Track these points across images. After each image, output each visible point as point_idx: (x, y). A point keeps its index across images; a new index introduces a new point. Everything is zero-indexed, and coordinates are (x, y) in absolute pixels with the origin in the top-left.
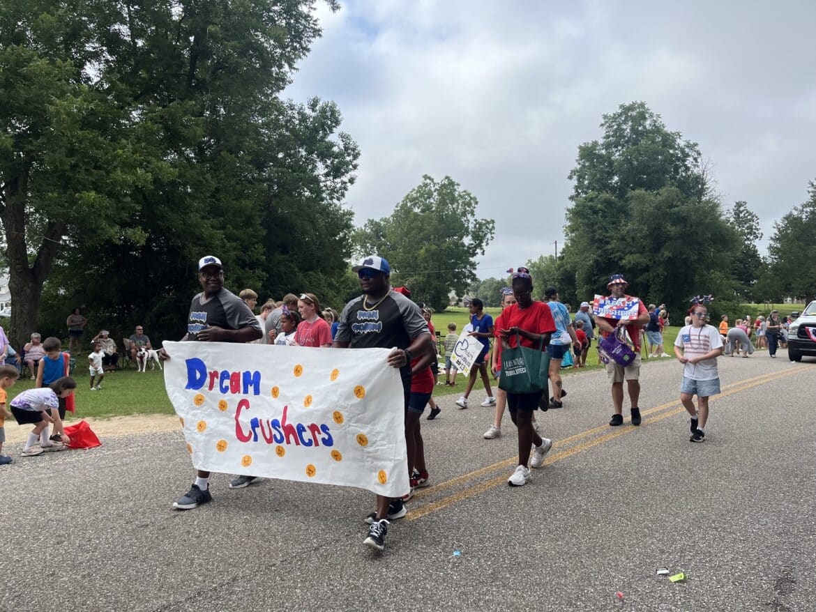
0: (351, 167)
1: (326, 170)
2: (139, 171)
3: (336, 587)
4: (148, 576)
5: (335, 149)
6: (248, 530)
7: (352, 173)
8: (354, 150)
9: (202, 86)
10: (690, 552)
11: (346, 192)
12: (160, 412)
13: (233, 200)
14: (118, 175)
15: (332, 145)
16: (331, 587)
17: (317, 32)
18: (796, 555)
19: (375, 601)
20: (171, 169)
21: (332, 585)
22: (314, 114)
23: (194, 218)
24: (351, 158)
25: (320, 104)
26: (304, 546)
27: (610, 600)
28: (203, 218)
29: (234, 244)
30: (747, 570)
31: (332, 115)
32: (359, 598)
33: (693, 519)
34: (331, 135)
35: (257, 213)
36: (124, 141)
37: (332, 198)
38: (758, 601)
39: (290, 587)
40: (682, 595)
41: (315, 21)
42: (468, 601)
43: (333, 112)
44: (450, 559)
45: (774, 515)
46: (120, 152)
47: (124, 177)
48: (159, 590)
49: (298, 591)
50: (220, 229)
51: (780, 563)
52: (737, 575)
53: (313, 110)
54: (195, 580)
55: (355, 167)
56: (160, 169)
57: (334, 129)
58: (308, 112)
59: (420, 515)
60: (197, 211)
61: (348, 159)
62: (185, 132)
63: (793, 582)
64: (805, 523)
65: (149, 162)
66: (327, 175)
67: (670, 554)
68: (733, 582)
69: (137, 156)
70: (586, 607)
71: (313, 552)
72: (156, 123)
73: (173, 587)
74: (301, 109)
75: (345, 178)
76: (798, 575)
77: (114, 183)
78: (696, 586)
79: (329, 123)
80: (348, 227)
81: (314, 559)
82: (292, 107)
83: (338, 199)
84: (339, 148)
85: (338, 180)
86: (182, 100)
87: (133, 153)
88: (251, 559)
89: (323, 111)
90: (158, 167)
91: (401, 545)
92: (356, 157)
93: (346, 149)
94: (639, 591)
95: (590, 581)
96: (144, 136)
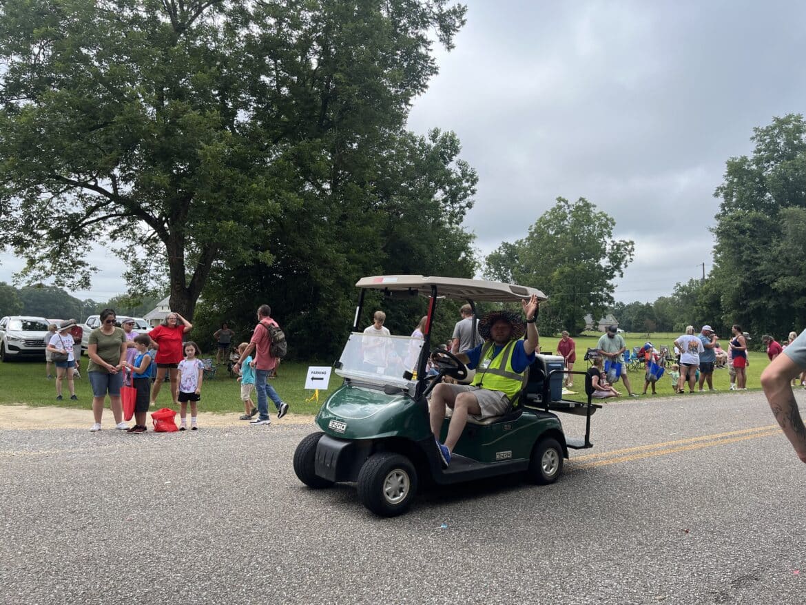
0: (469, 192)
1: (445, 196)
2: (270, 202)
4: (194, 517)
5: (454, 176)
7: (470, 198)
8: (472, 176)
9: (331, 124)
10: (669, 547)
11: (464, 217)
13: (357, 226)
14: (252, 206)
15: (449, 173)
16: (325, 537)
17: (434, 71)
18: (780, 560)
22: (433, 145)
23: (320, 243)
24: (469, 184)
25: (441, 135)
28: (327, 243)
29: (356, 266)
30: (716, 566)
31: (451, 143)
33: (694, 523)
34: (451, 163)
35: (379, 238)
36: (260, 177)
37: (450, 223)
38: (706, 589)
40: (632, 576)
41: (433, 60)
43: (453, 141)
46: (254, 186)
47: (257, 207)
48: (197, 526)
50: (344, 252)
51: (756, 564)
52: (702, 568)
53: (434, 141)
55: (473, 192)
56: (289, 200)
57: (454, 157)
58: (428, 141)
60: (323, 237)
61: (466, 185)
62: (313, 166)
63: (756, 579)
65: (280, 194)
66: (445, 201)
67: (647, 545)
68: (693, 574)
69: (269, 189)
70: (532, 573)
72: (289, 159)
74: (422, 140)
75: (463, 204)
76: (766, 574)
77: (249, 213)
79: (449, 151)
80: (465, 249)
82: (414, 141)
83: (457, 223)
84: (457, 175)
85: (456, 205)
86: (311, 139)
87: (267, 186)
88: (274, 514)
89: (444, 140)
90: (286, 198)
92: (474, 182)
93: (464, 174)
94: (592, 569)
95: (550, 557)
96: (278, 172)
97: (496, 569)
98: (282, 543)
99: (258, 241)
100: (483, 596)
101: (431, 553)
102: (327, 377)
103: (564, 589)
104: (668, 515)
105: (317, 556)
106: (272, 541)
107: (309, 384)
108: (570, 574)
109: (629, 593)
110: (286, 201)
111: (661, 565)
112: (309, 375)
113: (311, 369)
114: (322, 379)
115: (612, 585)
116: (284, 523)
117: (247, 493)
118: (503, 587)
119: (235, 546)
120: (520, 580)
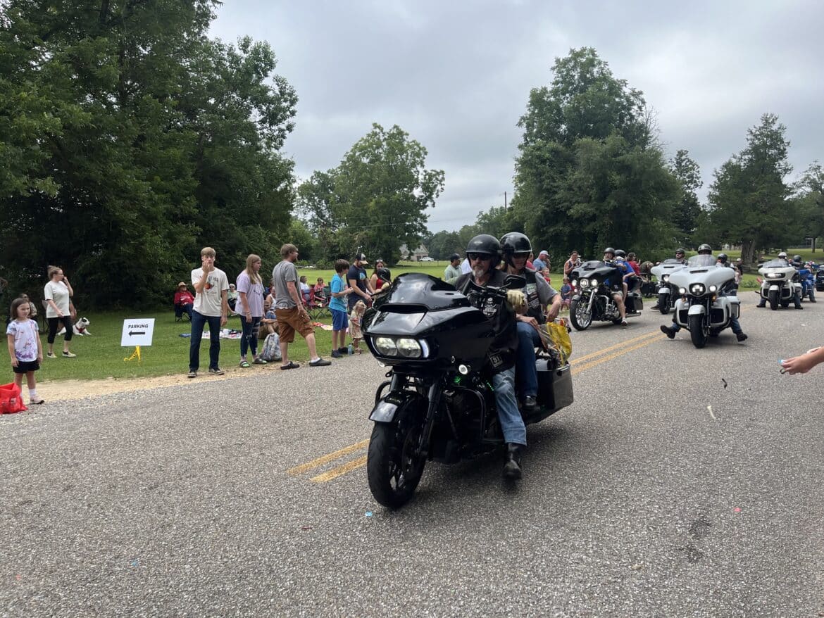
0: (288, 113)
1: (262, 117)
2: (46, 116)
3: (232, 558)
4: (21, 558)
5: (270, 94)
6: (145, 503)
7: (290, 120)
8: (290, 95)
9: (117, 21)
10: (608, 497)
11: (284, 140)
12: (75, 378)
13: (160, 149)
14: (23, 120)
15: (266, 89)
16: (225, 560)
18: (714, 497)
19: (272, 571)
20: (84, 113)
21: (227, 557)
22: (245, 56)
23: (115, 168)
24: (288, 103)
25: (252, 45)
26: (203, 517)
27: (522, 552)
28: (125, 168)
29: (163, 196)
30: (663, 513)
31: (265, 56)
32: (254, 570)
33: (614, 464)
34: (266, 78)
35: (188, 163)
36: (29, 83)
37: (269, 147)
38: (672, 546)
39: (178, 563)
40: (595, 543)
42: (373, 564)
43: (267, 54)
44: (361, 520)
45: (695, 456)
46: (24, 95)
47: (29, 122)
48: (30, 574)
49: (187, 566)
50: (146, 180)
51: (697, 506)
52: (652, 519)
53: (245, 52)
54: (71, 561)
55: (293, 113)
56: (71, 113)
57: (269, 72)
58: (239, 52)
59: (336, 476)
60: (119, 160)
61: (284, 104)
62: (98, 72)
63: (708, 525)
64: (725, 463)
65: (58, 106)
66: (263, 122)
67: (587, 500)
68: (648, 527)
69: (43, 99)
70: (495, 562)
71: (212, 522)
72: (65, 62)
73: (45, 570)
74: (231, 49)
75: (283, 126)
76: (713, 516)
77: (19, 131)
78: (610, 533)
79: (263, 65)
80: (288, 177)
81: (212, 529)
82: (221, 48)
83: (277, 148)
84: (274, 92)
85: (275, 128)
86: (94, 37)
87: (40, 96)
88: (140, 534)
89: (256, 52)
90: (68, 111)
91: (311, 508)
92: (293, 102)
93: (282, 93)
94: (552, 541)
95: (503, 534)
96: (51, 77)
97: (455, 564)
98: (168, 581)
99: (34, 165)
100: (458, 609)
101: (369, 556)
102: (150, 331)
103: (538, 576)
104: (585, 458)
105: (225, 592)
106: (152, 581)
107: (126, 341)
108: (534, 554)
109: (604, 566)
110: (68, 114)
111: (613, 522)
112: (126, 329)
113: (127, 322)
114: (144, 333)
115: (581, 559)
116: (160, 546)
117: (89, 506)
118: (474, 589)
119: (99, 598)
120: (488, 575)
